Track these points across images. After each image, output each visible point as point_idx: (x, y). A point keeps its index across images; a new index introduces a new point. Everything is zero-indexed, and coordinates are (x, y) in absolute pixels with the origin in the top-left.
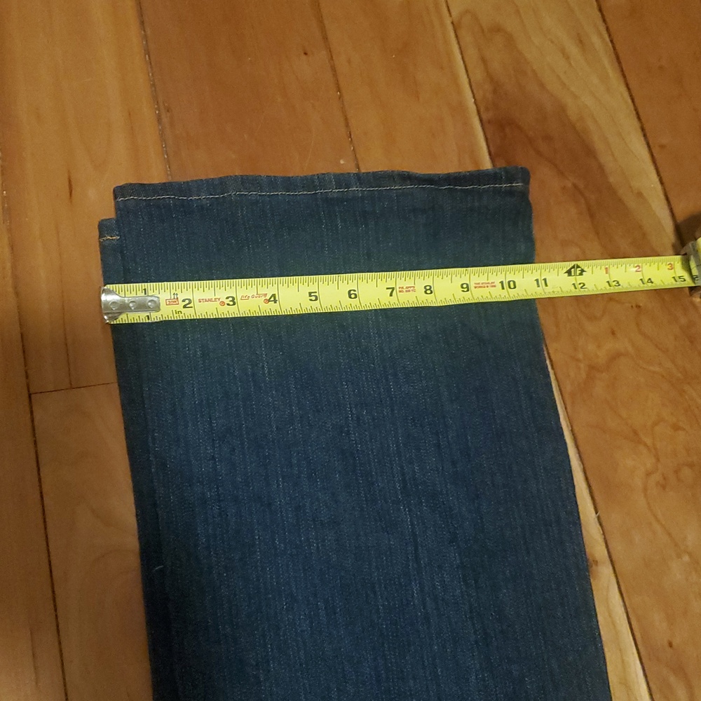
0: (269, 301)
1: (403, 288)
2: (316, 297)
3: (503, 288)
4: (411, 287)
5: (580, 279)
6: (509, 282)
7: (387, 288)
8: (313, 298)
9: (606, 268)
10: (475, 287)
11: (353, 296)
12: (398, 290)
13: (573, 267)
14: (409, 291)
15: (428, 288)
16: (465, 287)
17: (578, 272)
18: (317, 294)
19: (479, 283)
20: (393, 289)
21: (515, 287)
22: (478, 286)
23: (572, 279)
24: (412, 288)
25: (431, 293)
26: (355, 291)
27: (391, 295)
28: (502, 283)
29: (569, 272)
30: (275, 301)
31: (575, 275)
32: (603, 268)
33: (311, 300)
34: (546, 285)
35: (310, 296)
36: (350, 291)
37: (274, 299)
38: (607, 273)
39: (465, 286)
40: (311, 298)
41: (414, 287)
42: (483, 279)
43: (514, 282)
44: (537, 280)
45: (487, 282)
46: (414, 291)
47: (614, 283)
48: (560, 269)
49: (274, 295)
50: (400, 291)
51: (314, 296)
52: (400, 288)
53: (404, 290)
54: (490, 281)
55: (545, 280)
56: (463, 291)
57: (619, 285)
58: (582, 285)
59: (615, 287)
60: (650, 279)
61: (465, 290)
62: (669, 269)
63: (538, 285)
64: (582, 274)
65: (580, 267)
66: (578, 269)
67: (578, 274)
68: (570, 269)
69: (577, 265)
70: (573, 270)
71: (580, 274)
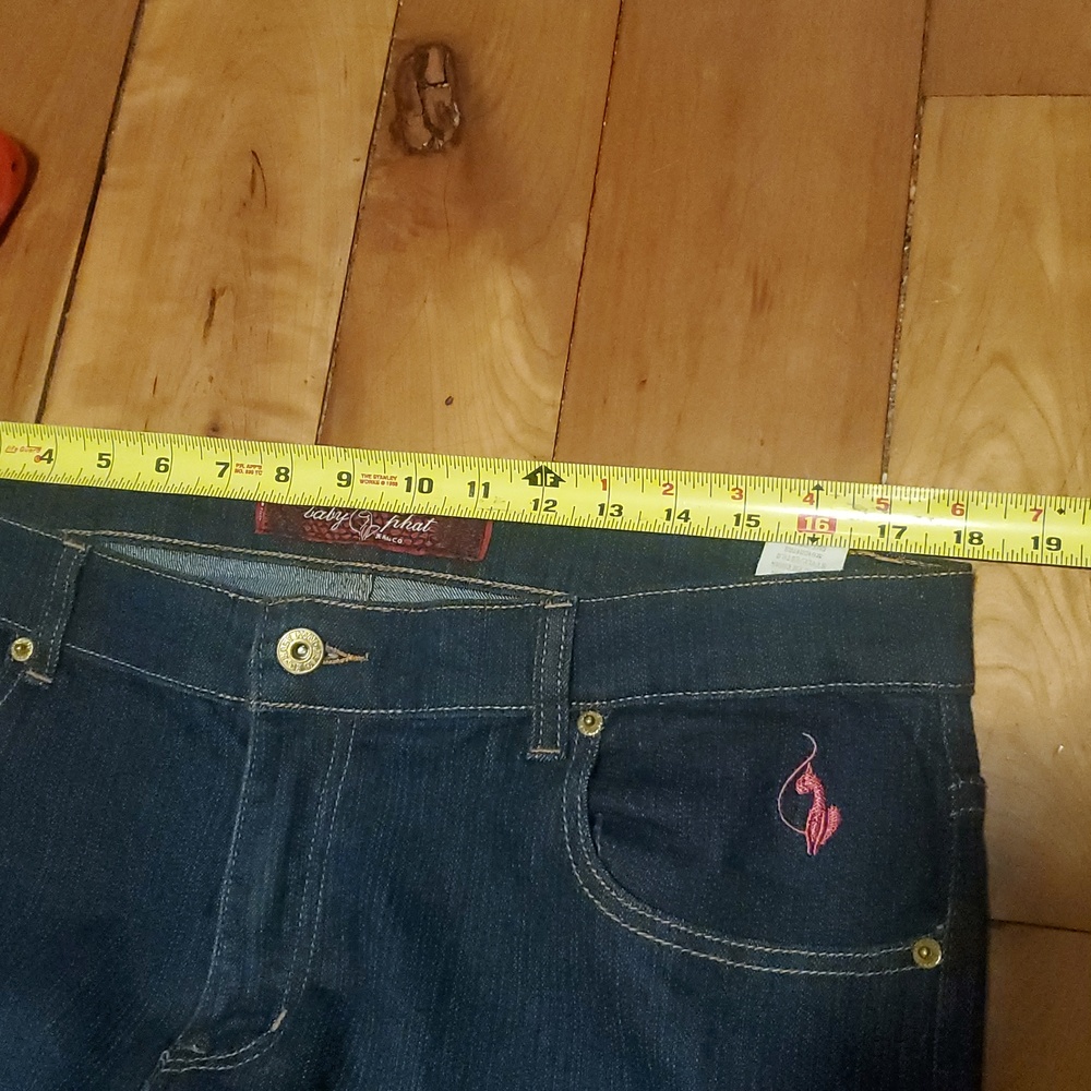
0: (41, 458)
1: (242, 465)
2: (108, 462)
3: (408, 490)
4: (255, 466)
5: (551, 493)
6: (422, 480)
7: (218, 463)
8: (104, 463)
9: (604, 481)
10: (362, 482)
11: (162, 468)
12: (234, 467)
13: (539, 470)
14: (251, 472)
15: (283, 471)
16: (346, 480)
17: (549, 481)
18: (110, 458)
19: (370, 476)
20: (227, 465)
21: (430, 490)
22: (368, 479)
23: (536, 492)
24: (257, 469)
25: (286, 480)
26: (167, 460)
27: (221, 475)
28: (409, 480)
29: (532, 479)
30: (49, 461)
31: (544, 484)
32: (597, 479)
33: (100, 466)
34: (486, 495)
35: (101, 459)
36: (160, 460)
37: (49, 457)
38: (605, 489)
39: (344, 476)
40: (100, 462)
41: (260, 467)
42: (376, 469)
43: (431, 482)
44: (472, 484)
45: (383, 475)
46: (260, 473)
47: (612, 510)
48: (515, 472)
49: (50, 452)
50: (237, 471)
51: (105, 461)
52: (237, 465)
53: (244, 471)
54: (388, 474)
55: (487, 485)
56: (340, 485)
57: (620, 514)
58: (551, 503)
59: (610, 518)
60: (687, 512)
61: (344, 483)
62: (734, 498)
63: (472, 494)
64: (555, 484)
65: (551, 472)
66: (549, 475)
67: (548, 484)
68: (534, 473)
69: (546, 468)
70: (539, 475)
71: (552, 485)
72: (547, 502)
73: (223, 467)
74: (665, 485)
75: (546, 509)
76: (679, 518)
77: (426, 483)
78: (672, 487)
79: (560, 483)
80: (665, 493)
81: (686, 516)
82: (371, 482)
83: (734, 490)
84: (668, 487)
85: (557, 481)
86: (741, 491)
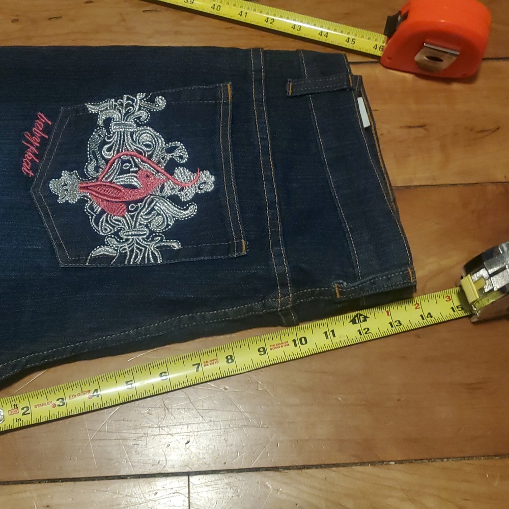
0: (93, 396)
1: (207, 362)
3: (296, 346)
4: (214, 360)
5: (364, 325)
6: (301, 339)
7: (193, 365)
9: (387, 312)
10: (271, 349)
11: (164, 378)
13: (357, 316)
14: (213, 363)
16: (263, 351)
17: (362, 319)
18: (133, 382)
19: (274, 345)
20: (199, 364)
21: (306, 342)
22: (273, 347)
23: (357, 327)
26: (165, 373)
27: (197, 370)
28: (294, 341)
29: (353, 321)
30: (98, 396)
31: (359, 321)
32: (384, 311)
33: (128, 388)
34: (334, 336)
35: (128, 385)
36: (161, 374)
38: (388, 315)
41: (217, 359)
42: (276, 341)
43: (305, 338)
44: (326, 333)
45: (281, 342)
46: (217, 362)
47: (396, 324)
48: (345, 321)
49: (96, 390)
50: (205, 366)
51: (130, 385)
52: (204, 362)
53: (209, 364)
54: (283, 341)
55: (333, 331)
56: (261, 355)
57: (401, 324)
58: (366, 330)
59: (397, 328)
60: (429, 314)
61: (263, 353)
62: (447, 301)
63: (327, 338)
64: (365, 320)
65: (362, 315)
66: (361, 317)
67: (362, 321)
68: (354, 318)
69: (360, 314)
70: (356, 318)
71: (364, 321)
72: (364, 329)
73: (197, 366)
74: (415, 305)
75: (366, 333)
76: (427, 317)
77: (303, 340)
78: (418, 304)
79: (367, 319)
80: (416, 308)
81: (430, 315)
82: (275, 348)
83: (446, 297)
84: (417, 305)
85: (365, 318)
86: (449, 297)
